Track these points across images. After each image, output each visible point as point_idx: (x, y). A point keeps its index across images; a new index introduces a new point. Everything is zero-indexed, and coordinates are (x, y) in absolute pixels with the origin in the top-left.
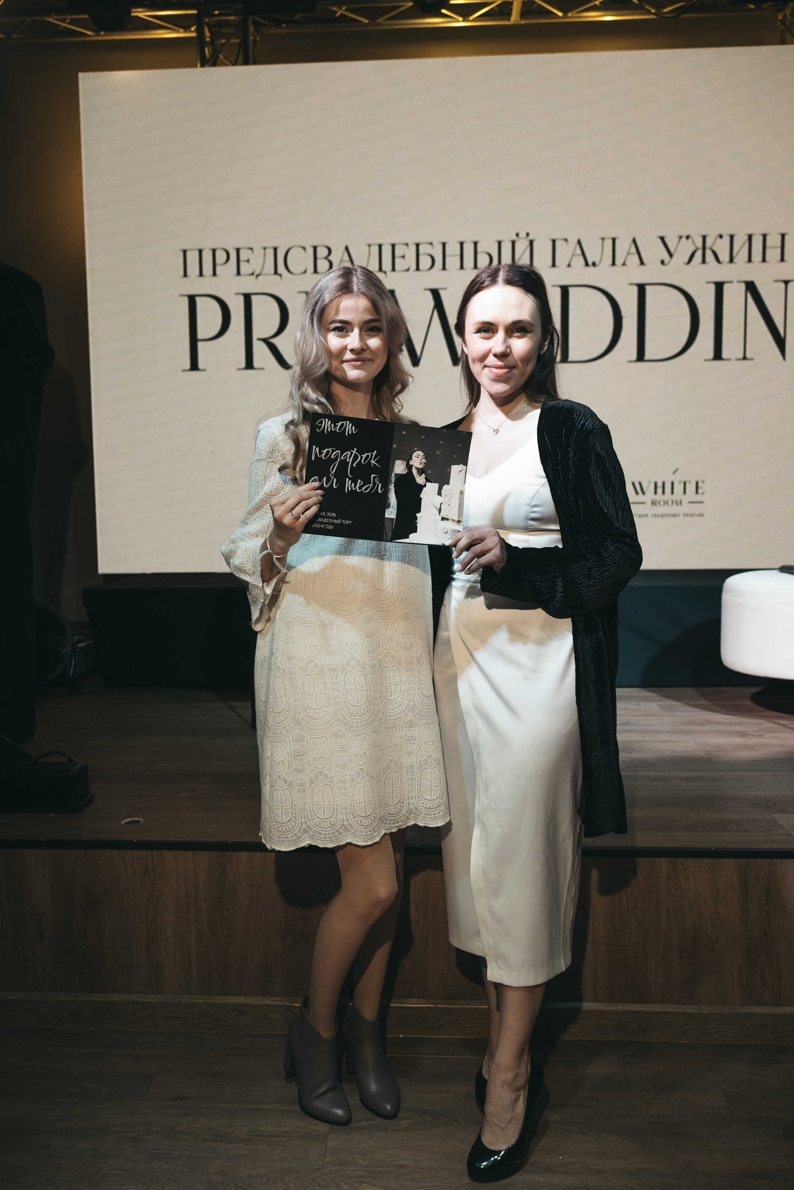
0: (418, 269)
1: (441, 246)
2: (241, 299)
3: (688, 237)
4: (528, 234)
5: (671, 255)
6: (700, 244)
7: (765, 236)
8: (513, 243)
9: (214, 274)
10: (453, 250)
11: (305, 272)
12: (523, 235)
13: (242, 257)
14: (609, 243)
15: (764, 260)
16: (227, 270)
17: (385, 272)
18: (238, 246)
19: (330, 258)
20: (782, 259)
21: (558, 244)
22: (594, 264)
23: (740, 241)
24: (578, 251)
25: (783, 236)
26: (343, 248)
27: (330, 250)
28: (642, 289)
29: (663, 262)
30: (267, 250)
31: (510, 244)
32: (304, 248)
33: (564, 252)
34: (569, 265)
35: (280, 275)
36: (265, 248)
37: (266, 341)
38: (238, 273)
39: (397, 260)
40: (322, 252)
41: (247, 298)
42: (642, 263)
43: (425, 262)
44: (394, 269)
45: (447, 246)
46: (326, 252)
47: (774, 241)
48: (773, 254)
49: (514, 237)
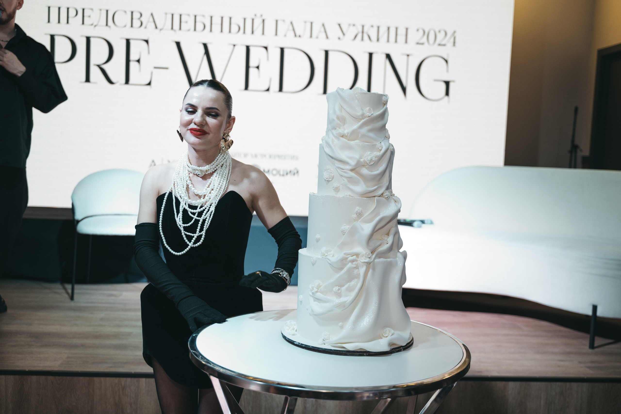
0: (195, 30)
1: (209, 18)
2: (85, 40)
3: (354, 25)
4: (261, 16)
5: (344, 34)
6: (360, 29)
7: (397, 28)
8: (253, 20)
9: (68, 22)
10: (217, 21)
11: (125, 26)
12: (258, 15)
13: (86, 14)
14: (309, 25)
15: (396, 41)
16: (76, 21)
17: (175, 31)
18: (84, 7)
19: (142, 19)
20: (406, 42)
21: (279, 23)
22: (300, 36)
23: (383, 30)
24: (291, 28)
25: (407, 29)
26: (150, 14)
27: (141, 15)
28: (327, 53)
29: (339, 38)
30: (102, 11)
31: (251, 21)
32: (125, 12)
33: (283, 27)
34: (285, 36)
35: (110, 27)
36: (101, 10)
37: (99, 66)
38: (83, 23)
39: (183, 24)
40: (136, 16)
41: (88, 39)
42: (327, 38)
43: (200, 26)
44: (180, 29)
45: (213, 19)
46: (139, 15)
47: (401, 32)
48: (401, 38)
49: (253, 17)
